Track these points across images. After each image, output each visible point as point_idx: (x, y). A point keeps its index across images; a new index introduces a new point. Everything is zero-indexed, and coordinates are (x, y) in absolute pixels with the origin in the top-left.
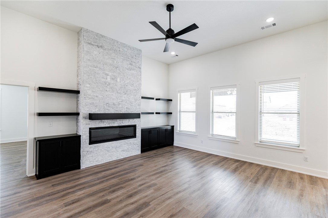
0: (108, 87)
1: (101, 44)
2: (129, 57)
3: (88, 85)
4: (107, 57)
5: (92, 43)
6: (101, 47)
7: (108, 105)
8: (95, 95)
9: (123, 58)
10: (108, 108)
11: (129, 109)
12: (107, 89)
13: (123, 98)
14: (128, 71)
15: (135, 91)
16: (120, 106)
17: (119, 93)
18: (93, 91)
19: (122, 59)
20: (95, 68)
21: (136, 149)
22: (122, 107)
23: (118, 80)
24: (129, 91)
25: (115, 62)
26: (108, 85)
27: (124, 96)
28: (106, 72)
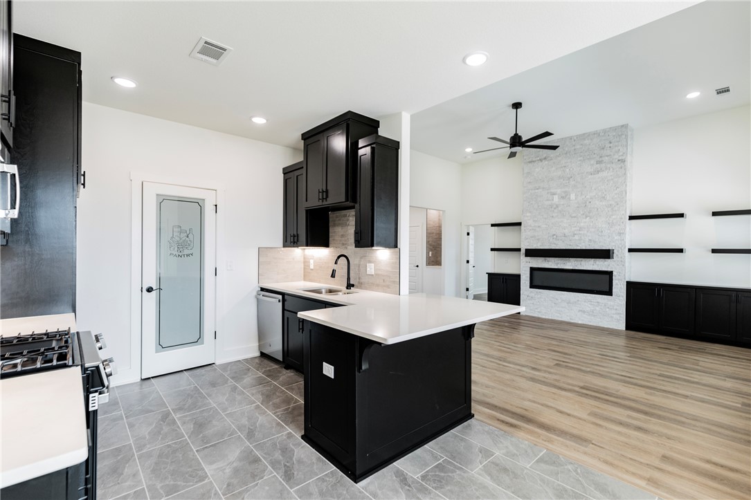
0: (556, 211)
1: (544, 156)
2: (596, 152)
3: (528, 214)
4: (553, 169)
5: (534, 159)
6: (545, 158)
7: (555, 237)
8: (536, 224)
9: (582, 158)
10: (555, 242)
11: (595, 242)
12: (554, 215)
13: (582, 224)
14: (592, 176)
15: (610, 209)
16: (576, 237)
17: (575, 217)
18: (534, 221)
19: (580, 160)
20: (537, 191)
21: (612, 317)
22: (580, 240)
23: (573, 196)
24: (596, 210)
25: (568, 170)
26: (555, 209)
27: (585, 220)
28: (552, 191)
